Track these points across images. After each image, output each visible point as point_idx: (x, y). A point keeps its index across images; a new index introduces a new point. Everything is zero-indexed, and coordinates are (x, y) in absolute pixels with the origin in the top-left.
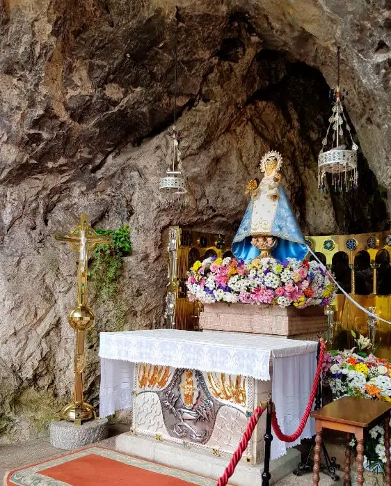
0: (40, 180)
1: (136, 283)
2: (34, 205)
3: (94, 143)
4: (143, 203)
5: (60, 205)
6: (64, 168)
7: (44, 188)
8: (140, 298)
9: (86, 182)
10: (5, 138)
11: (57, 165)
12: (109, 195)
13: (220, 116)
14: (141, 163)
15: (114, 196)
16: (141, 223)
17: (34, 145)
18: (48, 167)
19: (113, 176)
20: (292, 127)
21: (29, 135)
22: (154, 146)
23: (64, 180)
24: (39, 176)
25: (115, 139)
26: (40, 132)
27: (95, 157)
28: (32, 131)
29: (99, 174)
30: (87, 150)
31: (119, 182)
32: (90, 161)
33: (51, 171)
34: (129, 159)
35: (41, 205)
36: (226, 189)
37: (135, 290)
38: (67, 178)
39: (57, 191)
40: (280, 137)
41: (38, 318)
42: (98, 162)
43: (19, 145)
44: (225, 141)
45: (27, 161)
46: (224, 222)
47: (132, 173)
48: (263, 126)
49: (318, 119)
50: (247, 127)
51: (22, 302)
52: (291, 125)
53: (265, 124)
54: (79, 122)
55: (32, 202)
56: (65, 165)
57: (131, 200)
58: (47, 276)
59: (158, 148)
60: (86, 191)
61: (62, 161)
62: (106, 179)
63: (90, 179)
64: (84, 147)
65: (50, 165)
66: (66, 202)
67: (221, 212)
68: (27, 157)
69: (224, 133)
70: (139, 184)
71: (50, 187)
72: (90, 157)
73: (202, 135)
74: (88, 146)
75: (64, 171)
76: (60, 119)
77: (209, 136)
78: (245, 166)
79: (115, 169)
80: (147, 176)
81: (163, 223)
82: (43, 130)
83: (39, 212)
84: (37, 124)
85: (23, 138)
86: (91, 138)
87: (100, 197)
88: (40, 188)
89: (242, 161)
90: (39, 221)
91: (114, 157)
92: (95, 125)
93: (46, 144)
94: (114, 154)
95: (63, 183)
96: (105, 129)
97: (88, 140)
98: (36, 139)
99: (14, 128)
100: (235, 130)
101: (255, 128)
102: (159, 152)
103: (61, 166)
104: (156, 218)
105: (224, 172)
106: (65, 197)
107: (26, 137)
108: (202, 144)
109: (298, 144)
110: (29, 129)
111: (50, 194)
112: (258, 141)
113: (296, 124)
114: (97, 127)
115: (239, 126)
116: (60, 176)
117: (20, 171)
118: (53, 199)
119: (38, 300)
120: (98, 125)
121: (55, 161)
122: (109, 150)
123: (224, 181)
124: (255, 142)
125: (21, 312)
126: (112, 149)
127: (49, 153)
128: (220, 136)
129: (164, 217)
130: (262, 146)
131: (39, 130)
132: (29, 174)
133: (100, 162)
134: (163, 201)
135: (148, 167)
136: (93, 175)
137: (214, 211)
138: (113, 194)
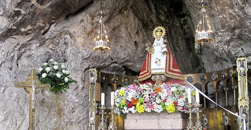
0: (16, 39)
1: (71, 105)
2: (12, 55)
3: (47, 17)
4: (73, 54)
5: (24, 54)
6: (29, 32)
7: (18, 44)
8: (74, 113)
9: (40, 41)
10: (2, 13)
11: (26, 30)
12: (51, 49)
13: (117, 5)
14: (72, 30)
15: (54, 50)
16: (73, 67)
17: (16, 18)
18: (21, 31)
19: (54, 38)
20: (152, 12)
21: (15, 11)
22: (79, 20)
23: (28, 39)
24: (15, 36)
25: (57, 15)
26: (20, 10)
27: (45, 26)
28: (16, 9)
29: (47, 36)
30: (42, 21)
31: (57, 41)
32: (43, 28)
33: (22, 34)
34: (64, 27)
35: (16, 55)
36: (119, 46)
37: (71, 109)
38: (30, 38)
39: (24, 46)
40: (146, 18)
41: (18, 126)
42: (47, 28)
43: (9, 17)
44: (119, 19)
45: (11, 28)
46: (117, 66)
47: (66, 36)
48: (138, 11)
49: (164, 9)
50: (130, 11)
51: (8, 116)
52: (151, 12)
53: (138, 10)
54: (40, 5)
55: (11, 52)
56: (30, 30)
57: (65, 52)
58: (20, 100)
59: (82, 21)
60: (39, 46)
61: (29, 27)
62: (51, 39)
63: (42, 39)
64: (41, 19)
65: (23, 30)
66: (28, 53)
67: (116, 61)
68: (12, 24)
69: (118, 14)
70: (71, 43)
71: (21, 44)
72: (43, 25)
73: (107, 15)
74: (44, 19)
75: (29, 34)
76: (32, 3)
77: (111, 16)
78: (129, 33)
79: (56, 33)
80: (76, 38)
81: (85, 67)
82: (22, 9)
83: (14, 59)
84: (19, 5)
85: (11, 13)
86: (46, 14)
87: (46, 50)
88: (16, 44)
89: (127, 30)
90: (14, 64)
91: (55, 26)
92: (49, 7)
93: (23, 17)
94: (55, 24)
95: (28, 41)
96: (54, 9)
97: (44, 15)
98: (18, 13)
99: (7, 7)
100: (123, 13)
101: (134, 12)
102: (82, 24)
103: (28, 30)
104: (81, 63)
105: (117, 37)
106: (27, 50)
107: (13, 13)
108: (107, 20)
109: (156, 22)
110: (15, 8)
111: (20, 48)
112: (136, 19)
113: (154, 11)
114: (50, 8)
115: (126, 10)
116: (26, 37)
117: (6, 33)
118: (22, 51)
119: (17, 115)
120: (51, 6)
121: (25, 27)
122: (53, 21)
123: (118, 42)
124: (135, 20)
125: (8, 122)
126: (54, 21)
127: (23, 23)
128: (116, 15)
129: (85, 63)
130: (138, 23)
131: (20, 9)
132: (11, 35)
133: (47, 29)
134: (85, 53)
135: (76, 32)
136: (43, 36)
137: (112, 60)
138: (53, 49)
